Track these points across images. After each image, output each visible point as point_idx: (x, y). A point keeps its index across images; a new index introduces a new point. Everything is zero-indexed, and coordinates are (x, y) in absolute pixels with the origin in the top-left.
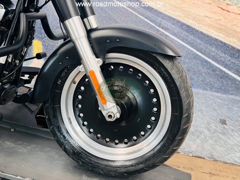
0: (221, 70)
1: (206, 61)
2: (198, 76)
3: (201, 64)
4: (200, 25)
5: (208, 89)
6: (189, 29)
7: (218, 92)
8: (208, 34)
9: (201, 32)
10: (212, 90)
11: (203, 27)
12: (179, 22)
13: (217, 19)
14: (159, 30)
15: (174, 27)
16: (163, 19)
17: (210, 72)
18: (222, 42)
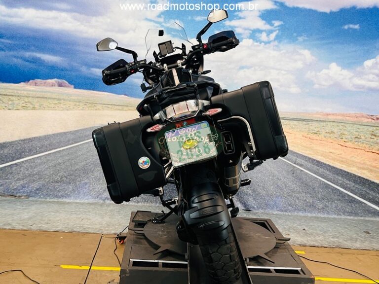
0: (349, 195)
1: (336, 188)
2: (331, 204)
4: (328, 159)
5: (342, 214)
6: (319, 164)
11: (329, 160)
12: (310, 158)
13: (339, 153)
14: (295, 167)
15: (306, 163)
16: (297, 157)
17: (341, 198)
18: (345, 172)
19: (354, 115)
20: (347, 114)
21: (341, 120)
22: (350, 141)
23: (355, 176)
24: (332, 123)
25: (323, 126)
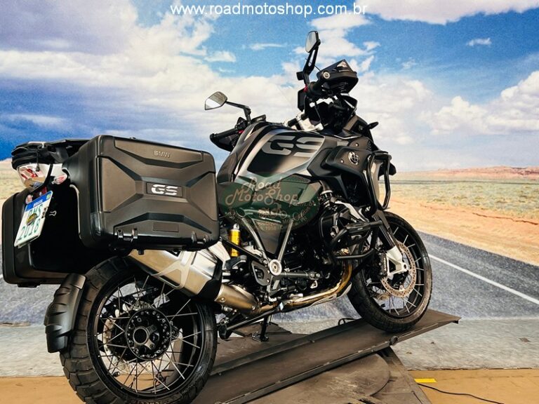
0: (494, 286)
1: (475, 278)
2: (470, 300)
3: (471, 283)
4: (459, 237)
5: (486, 314)
6: (447, 243)
7: (499, 316)
8: (470, 245)
9: (461, 244)
10: (491, 315)
11: (462, 238)
12: (434, 237)
13: (475, 226)
17: (483, 291)
18: (487, 253)
19: (493, 170)
20: (482, 169)
21: (473, 178)
22: (491, 207)
23: (501, 257)
24: (461, 183)
25: (449, 189)
